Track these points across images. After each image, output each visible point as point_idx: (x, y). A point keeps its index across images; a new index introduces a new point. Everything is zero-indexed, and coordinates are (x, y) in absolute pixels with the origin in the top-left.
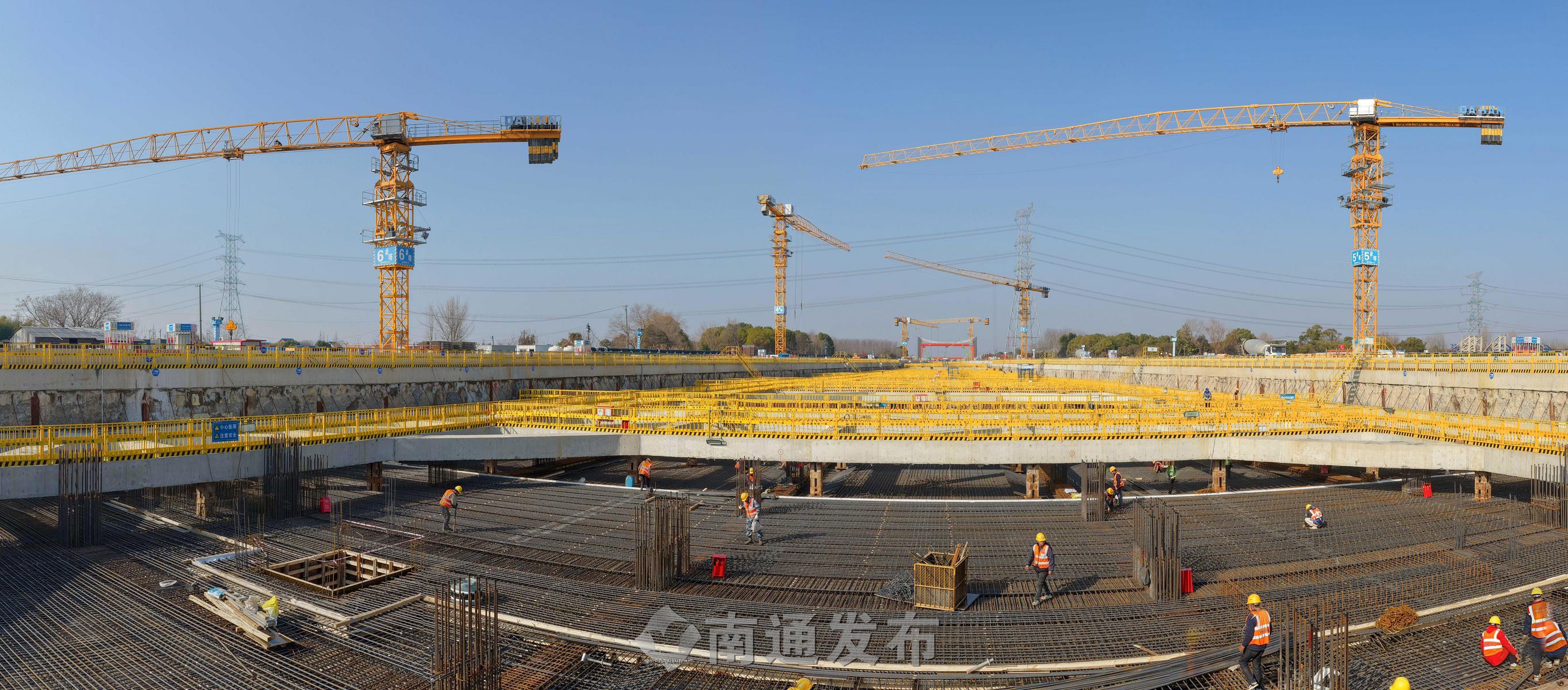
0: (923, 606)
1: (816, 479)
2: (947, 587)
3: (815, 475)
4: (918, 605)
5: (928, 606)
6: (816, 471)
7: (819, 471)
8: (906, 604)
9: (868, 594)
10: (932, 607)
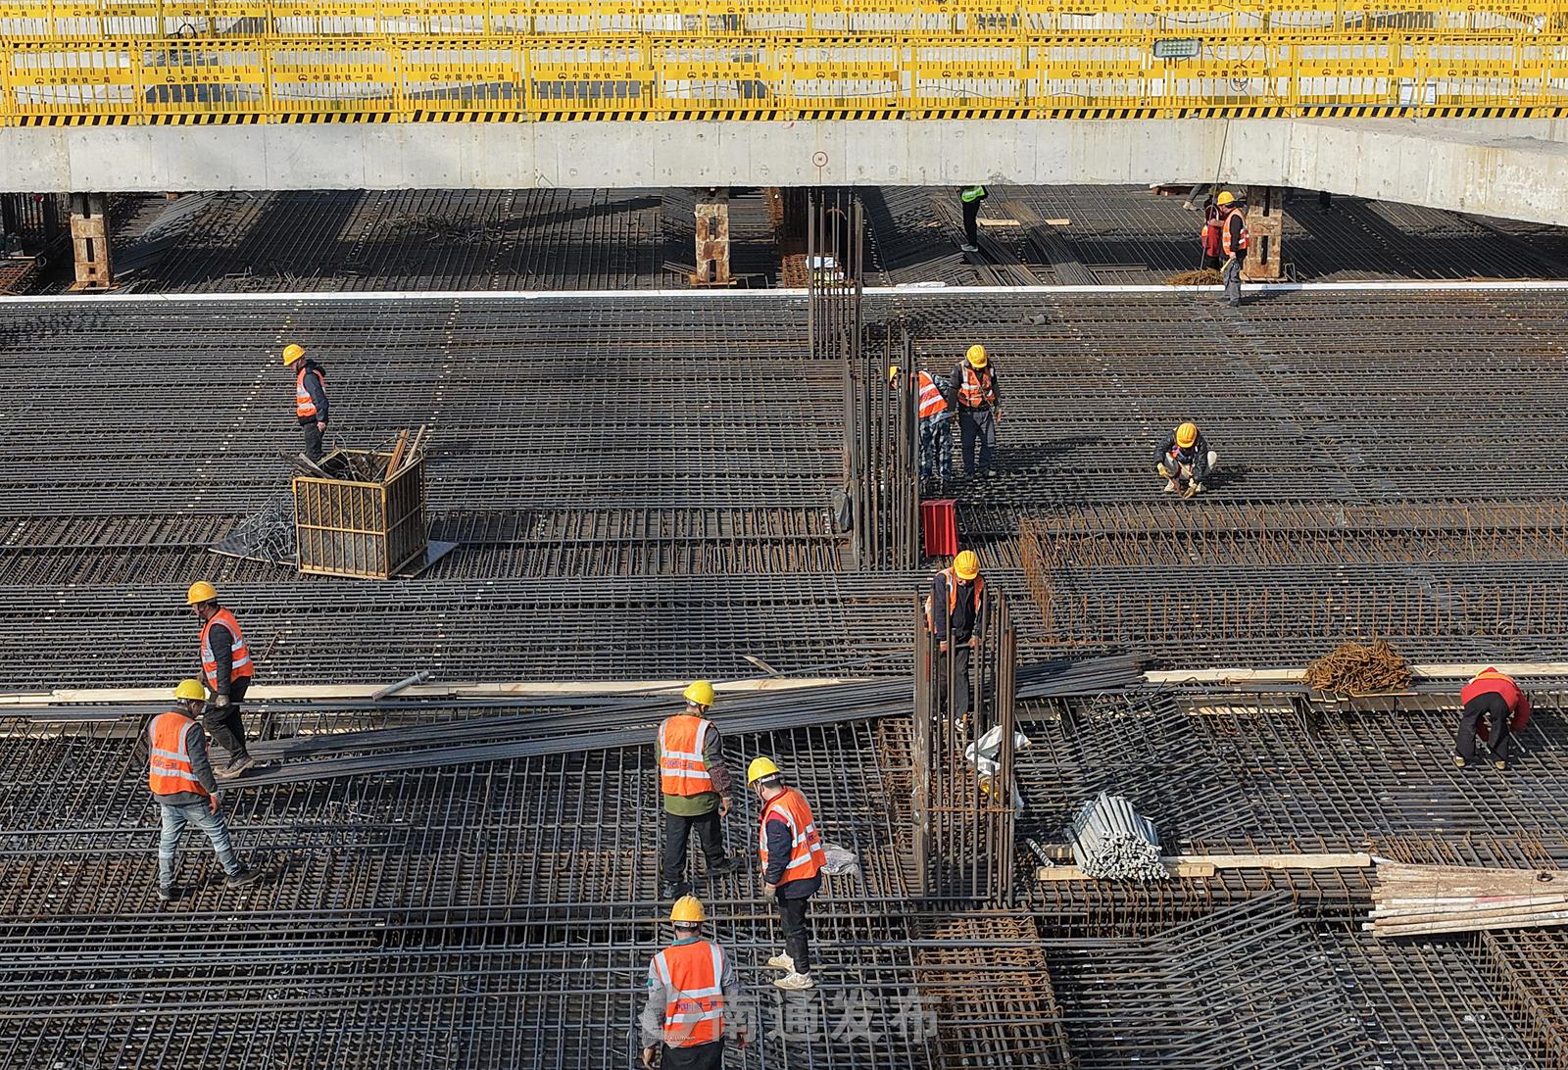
0: (318, 570)
1: (89, 241)
2: (370, 527)
3: (86, 228)
4: (307, 569)
5: (329, 571)
6: (87, 216)
7: (96, 216)
8: (280, 567)
9: (195, 549)
10: (340, 572)
